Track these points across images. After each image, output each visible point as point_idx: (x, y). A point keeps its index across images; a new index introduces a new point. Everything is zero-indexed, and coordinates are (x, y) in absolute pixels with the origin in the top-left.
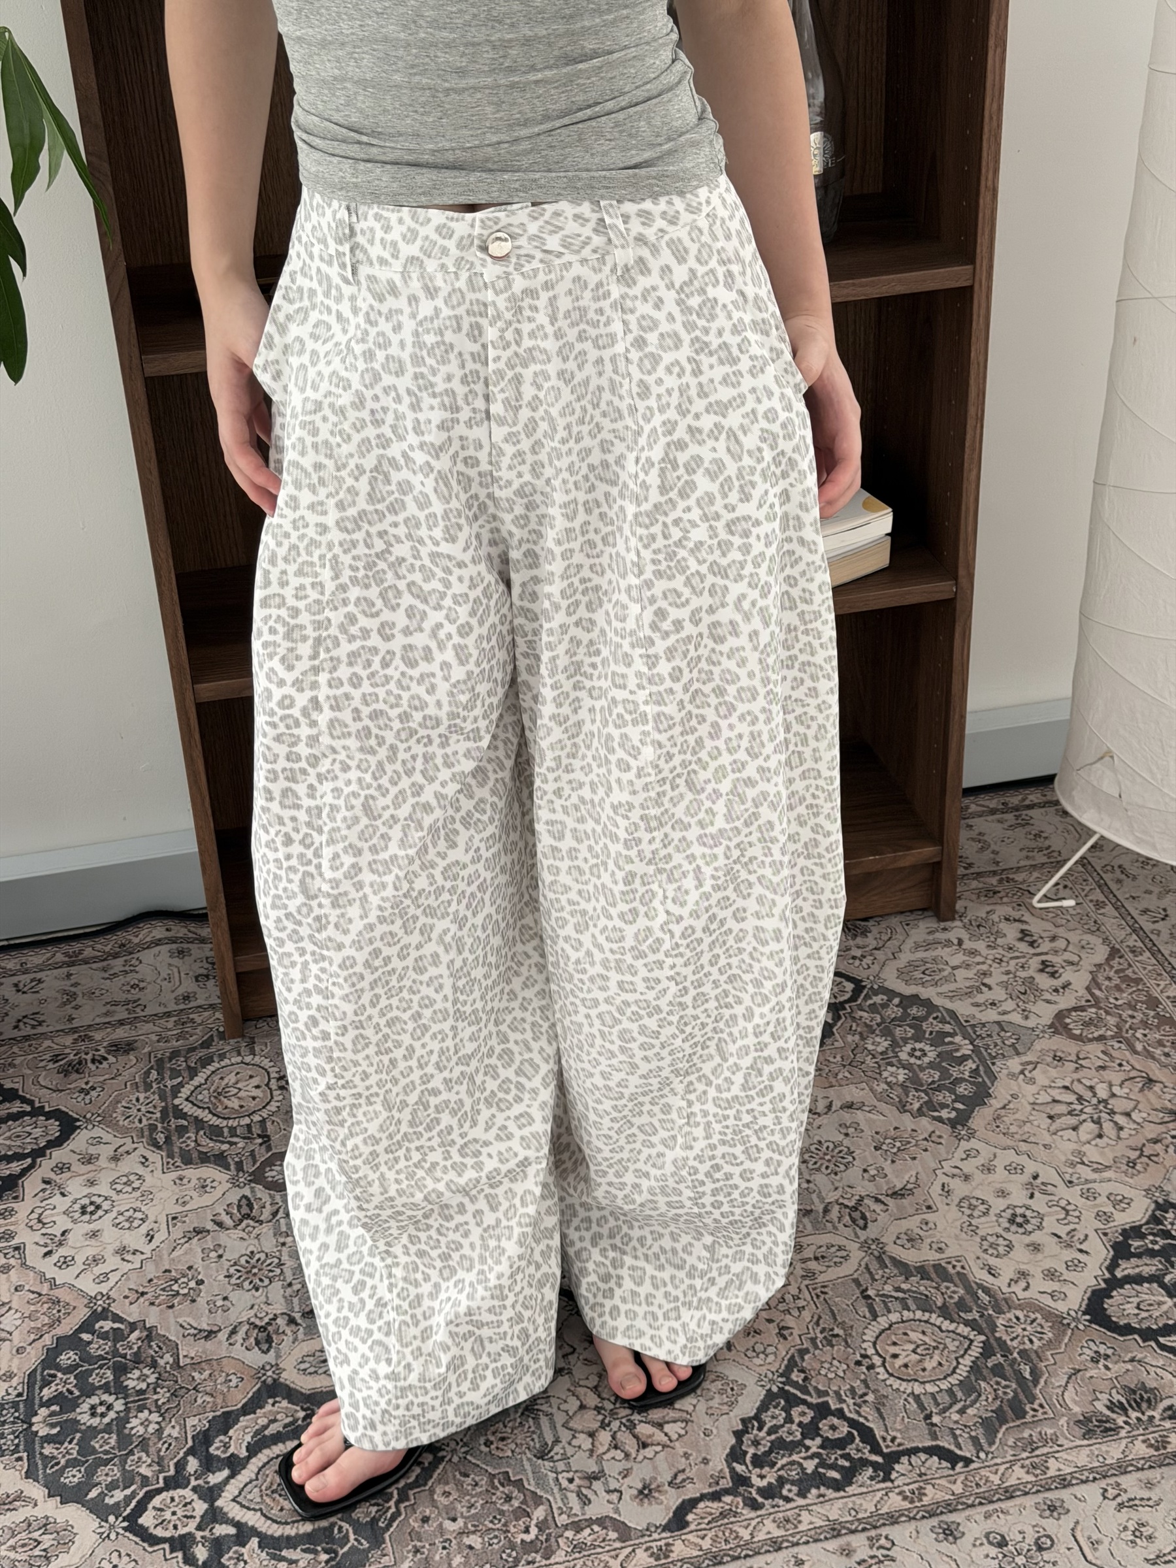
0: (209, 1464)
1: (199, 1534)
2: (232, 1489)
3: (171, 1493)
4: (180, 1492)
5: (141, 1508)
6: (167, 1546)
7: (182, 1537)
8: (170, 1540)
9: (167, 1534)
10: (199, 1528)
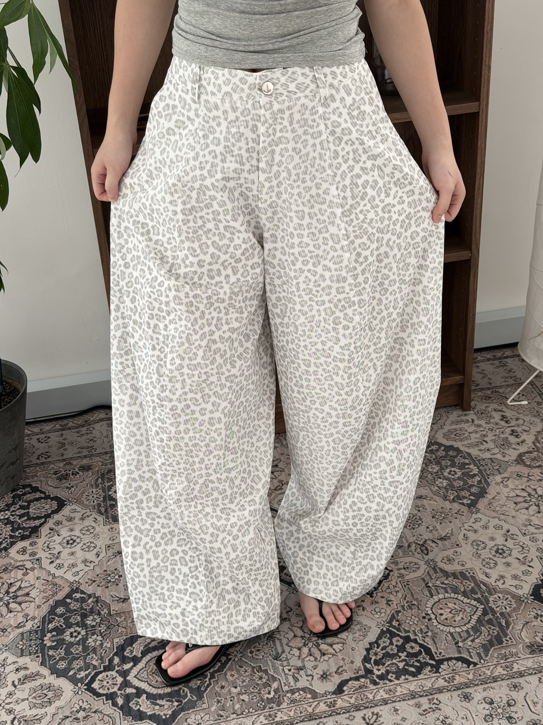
0: (124, 660)
1: (119, 692)
2: (134, 672)
3: (107, 673)
4: (111, 673)
5: (93, 680)
6: (104, 698)
7: (111, 693)
8: (106, 695)
9: (105, 692)
10: (119, 689)
